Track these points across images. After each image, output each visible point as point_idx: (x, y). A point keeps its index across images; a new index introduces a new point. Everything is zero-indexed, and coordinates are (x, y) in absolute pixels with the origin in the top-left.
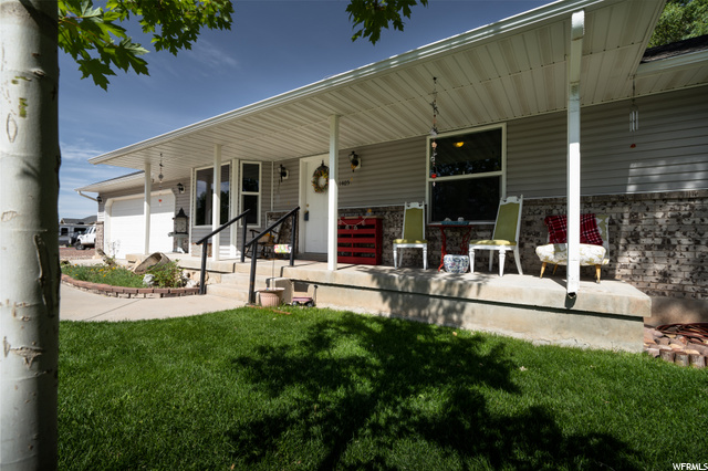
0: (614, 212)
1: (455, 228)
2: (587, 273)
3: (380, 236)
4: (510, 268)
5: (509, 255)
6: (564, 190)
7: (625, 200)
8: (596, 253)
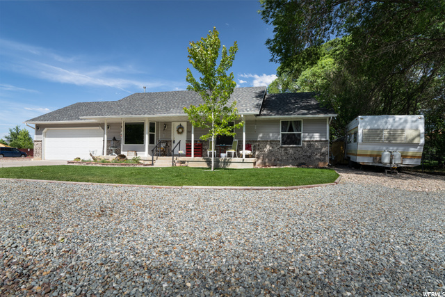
0: (255, 144)
1: (222, 147)
2: (247, 156)
3: (202, 149)
4: (235, 156)
5: (235, 153)
6: (242, 138)
7: (257, 141)
8: (249, 152)
